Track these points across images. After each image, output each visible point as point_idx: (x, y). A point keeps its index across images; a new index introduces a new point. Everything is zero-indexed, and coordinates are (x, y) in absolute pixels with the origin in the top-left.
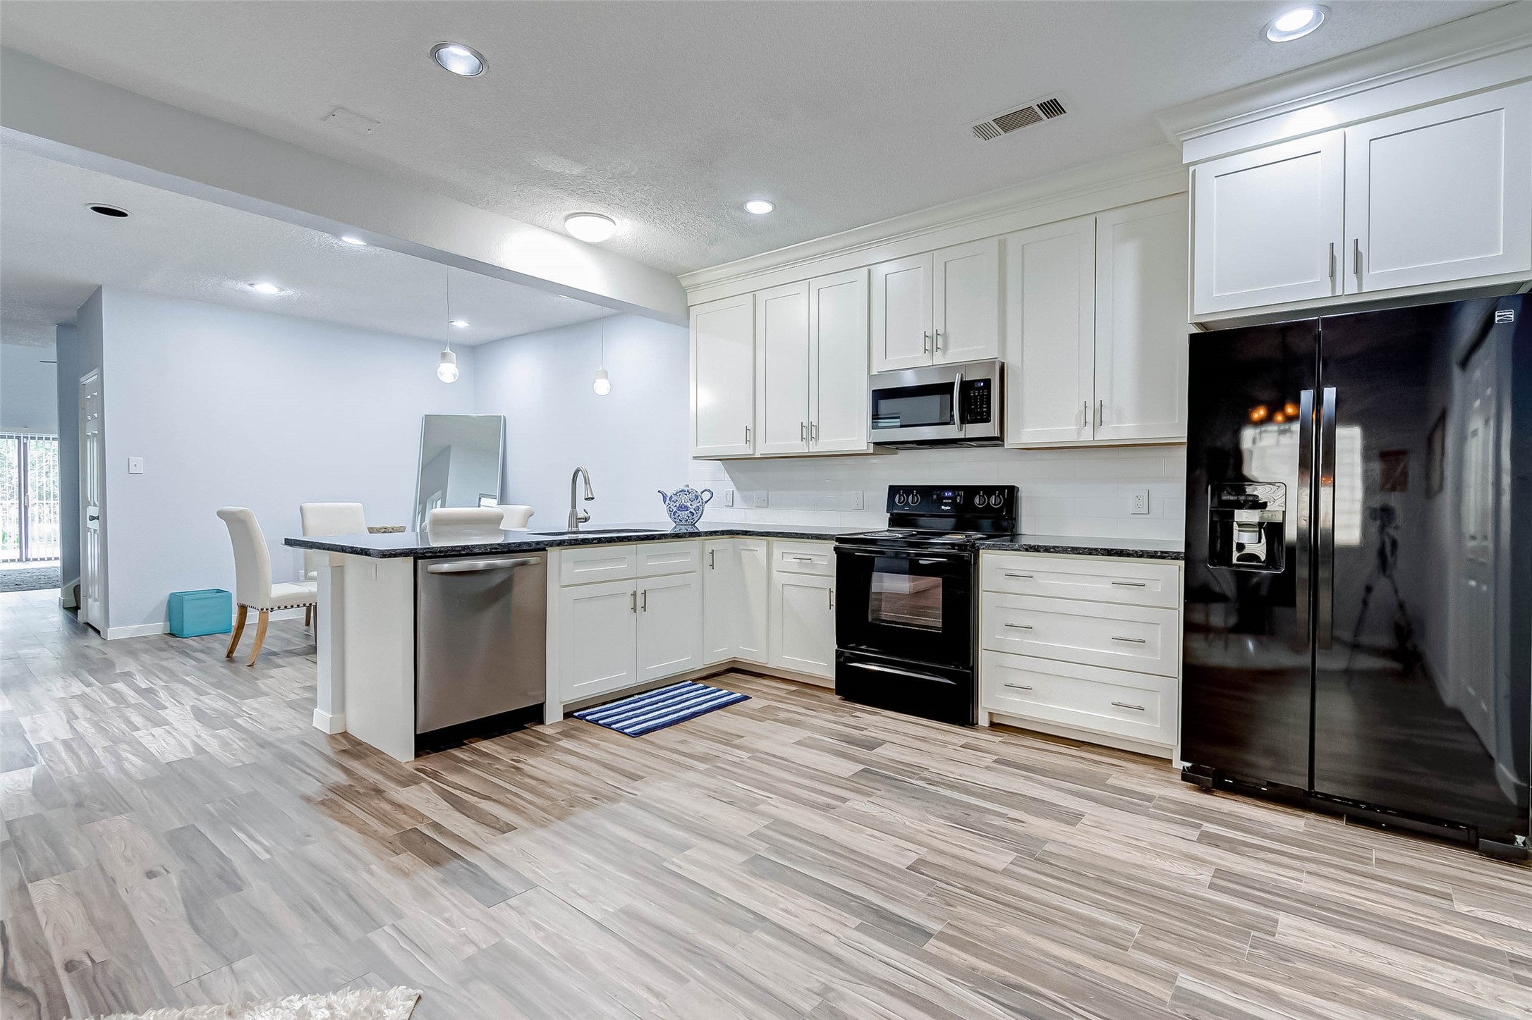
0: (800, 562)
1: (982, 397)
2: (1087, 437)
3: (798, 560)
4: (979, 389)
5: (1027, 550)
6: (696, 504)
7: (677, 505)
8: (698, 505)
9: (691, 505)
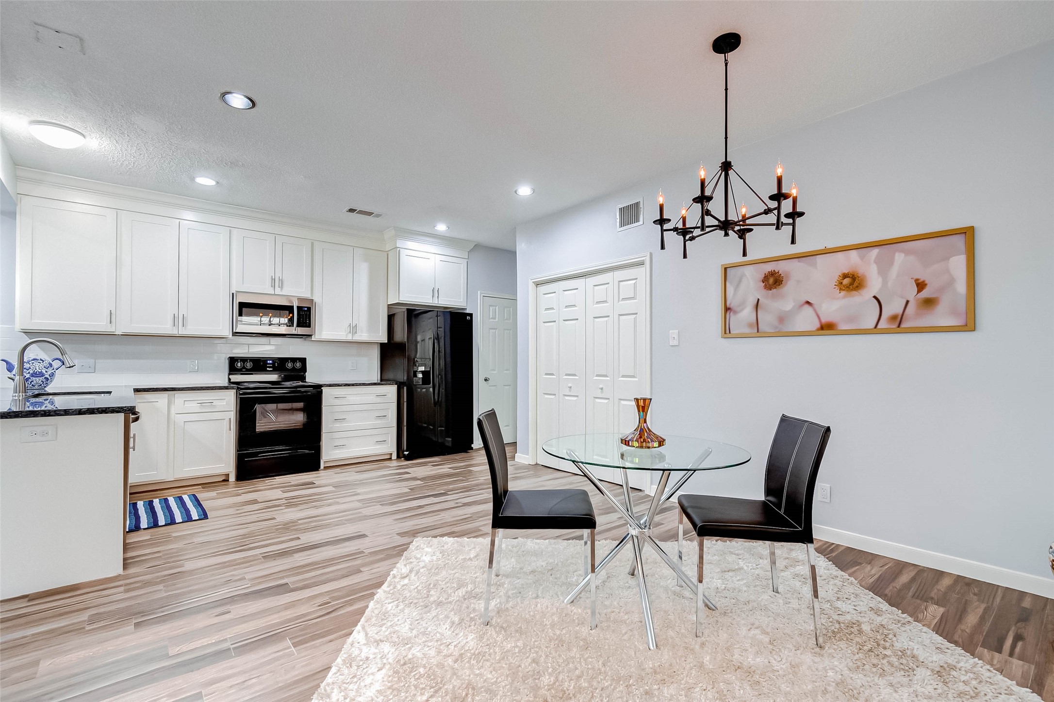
0: (201, 405)
1: (306, 315)
2: (349, 338)
3: (199, 404)
4: (305, 311)
5: (345, 386)
6: (50, 371)
7: (31, 372)
8: (53, 371)
9: (46, 372)
